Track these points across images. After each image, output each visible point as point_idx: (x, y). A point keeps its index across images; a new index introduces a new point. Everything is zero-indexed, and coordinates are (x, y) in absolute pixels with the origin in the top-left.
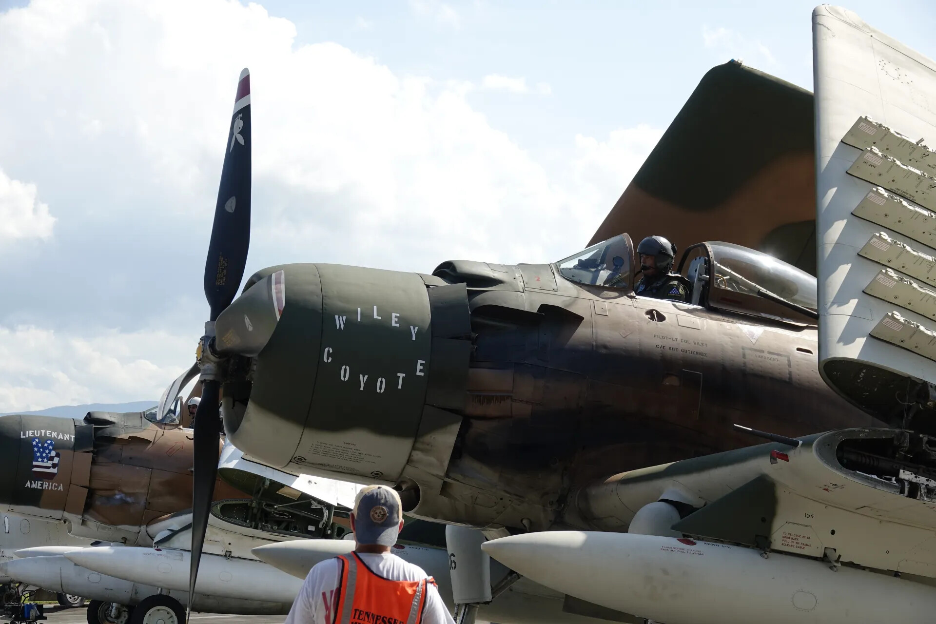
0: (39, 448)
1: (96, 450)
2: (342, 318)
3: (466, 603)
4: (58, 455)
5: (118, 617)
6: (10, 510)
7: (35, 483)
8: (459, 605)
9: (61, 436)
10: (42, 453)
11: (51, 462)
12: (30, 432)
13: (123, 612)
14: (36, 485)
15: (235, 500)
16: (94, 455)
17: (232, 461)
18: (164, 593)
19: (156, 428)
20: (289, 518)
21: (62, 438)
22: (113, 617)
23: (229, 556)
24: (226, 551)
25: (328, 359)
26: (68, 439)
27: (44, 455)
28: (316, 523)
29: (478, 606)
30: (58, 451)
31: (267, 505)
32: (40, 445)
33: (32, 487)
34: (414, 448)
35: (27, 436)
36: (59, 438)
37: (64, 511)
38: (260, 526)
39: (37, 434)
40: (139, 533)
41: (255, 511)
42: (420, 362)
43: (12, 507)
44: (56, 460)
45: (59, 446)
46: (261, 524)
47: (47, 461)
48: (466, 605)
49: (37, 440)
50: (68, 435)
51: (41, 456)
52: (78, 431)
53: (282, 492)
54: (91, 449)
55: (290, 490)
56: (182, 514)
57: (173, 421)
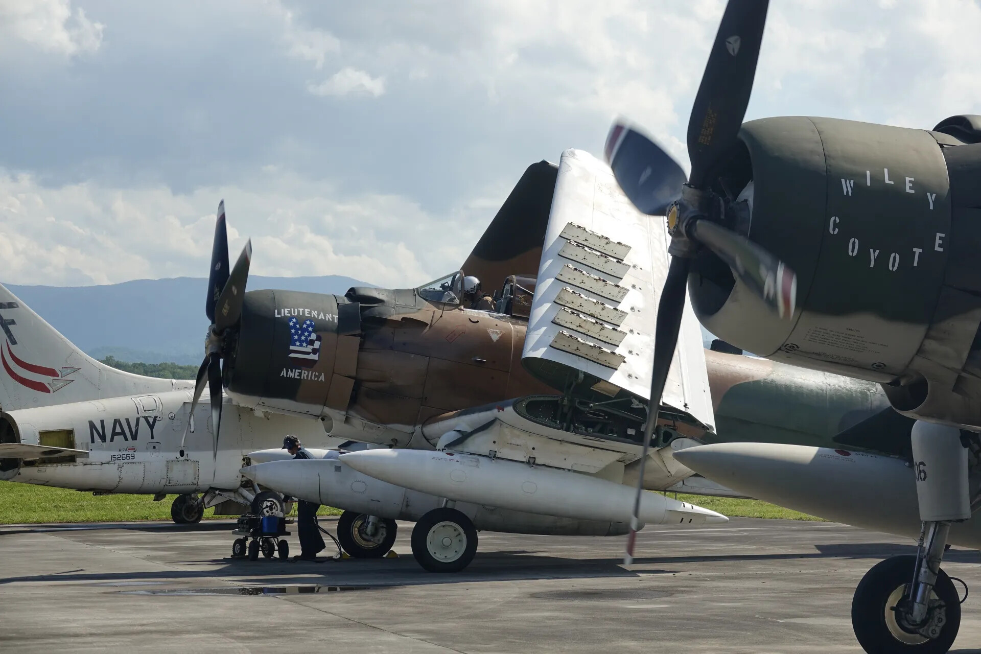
0: (297, 330)
1: (363, 333)
2: (850, 182)
3: (936, 520)
4: (319, 338)
5: (374, 534)
6: (260, 403)
7: (292, 371)
8: (926, 522)
9: (321, 316)
10: (300, 336)
11: (312, 347)
12: (286, 310)
13: (382, 529)
14: (293, 374)
15: (543, 397)
16: (362, 340)
17: (538, 349)
18: (450, 505)
19: (433, 308)
20: (604, 419)
21: (324, 319)
22: (369, 533)
23: (534, 463)
24: (530, 457)
25: (834, 230)
26: (331, 320)
27: (303, 338)
28: (637, 425)
29: (950, 524)
30: (321, 334)
31: (581, 403)
32: (298, 326)
33: (288, 376)
34: (927, 336)
35: (283, 315)
36: (320, 318)
37: (325, 405)
38: (572, 426)
39: (294, 313)
40: (412, 433)
41: (566, 410)
42: (938, 235)
43: (264, 399)
44: (317, 345)
45: (320, 328)
46: (575, 427)
47: (307, 346)
48: (937, 523)
49: (294, 320)
50: (330, 315)
51: (299, 340)
52: (342, 309)
53: (596, 388)
54: (358, 332)
55: (607, 385)
56: (473, 412)
57: (452, 299)
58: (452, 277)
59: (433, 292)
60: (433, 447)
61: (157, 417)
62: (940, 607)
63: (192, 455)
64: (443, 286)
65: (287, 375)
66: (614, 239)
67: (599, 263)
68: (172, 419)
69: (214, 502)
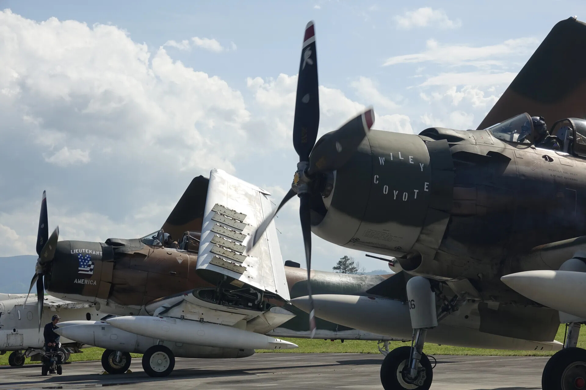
0: (82, 260)
1: (115, 261)
2: (383, 158)
4: (93, 264)
5: (120, 361)
6: (64, 296)
8: (416, 330)
9: (94, 253)
11: (89, 268)
12: (76, 250)
13: (123, 359)
14: (81, 282)
15: (207, 288)
16: (115, 264)
17: (204, 265)
18: (161, 344)
19: (149, 248)
20: (237, 298)
22: (118, 362)
23: (203, 321)
24: (201, 318)
25: (376, 181)
26: (99, 254)
27: (85, 264)
28: (253, 301)
29: (427, 330)
30: (94, 261)
31: (226, 291)
32: (82, 258)
34: (421, 233)
36: (93, 254)
37: (96, 297)
38: (221, 302)
39: (81, 252)
40: (140, 309)
41: (218, 294)
42: (426, 183)
43: (66, 295)
44: (92, 267)
45: (93, 258)
46: (223, 302)
47: (87, 267)
48: (421, 329)
49: (81, 255)
50: (98, 252)
51: (83, 264)
52: (104, 249)
53: (233, 283)
54: (112, 260)
55: (238, 282)
56: (172, 297)
57: (158, 243)
58: (157, 233)
59: (148, 240)
60: (152, 315)
61: (2, 313)
62: (423, 370)
63: (19, 331)
64: (153, 237)
65: (77, 282)
66: (238, 211)
67: (231, 223)
68: (9, 313)
69: (31, 355)
